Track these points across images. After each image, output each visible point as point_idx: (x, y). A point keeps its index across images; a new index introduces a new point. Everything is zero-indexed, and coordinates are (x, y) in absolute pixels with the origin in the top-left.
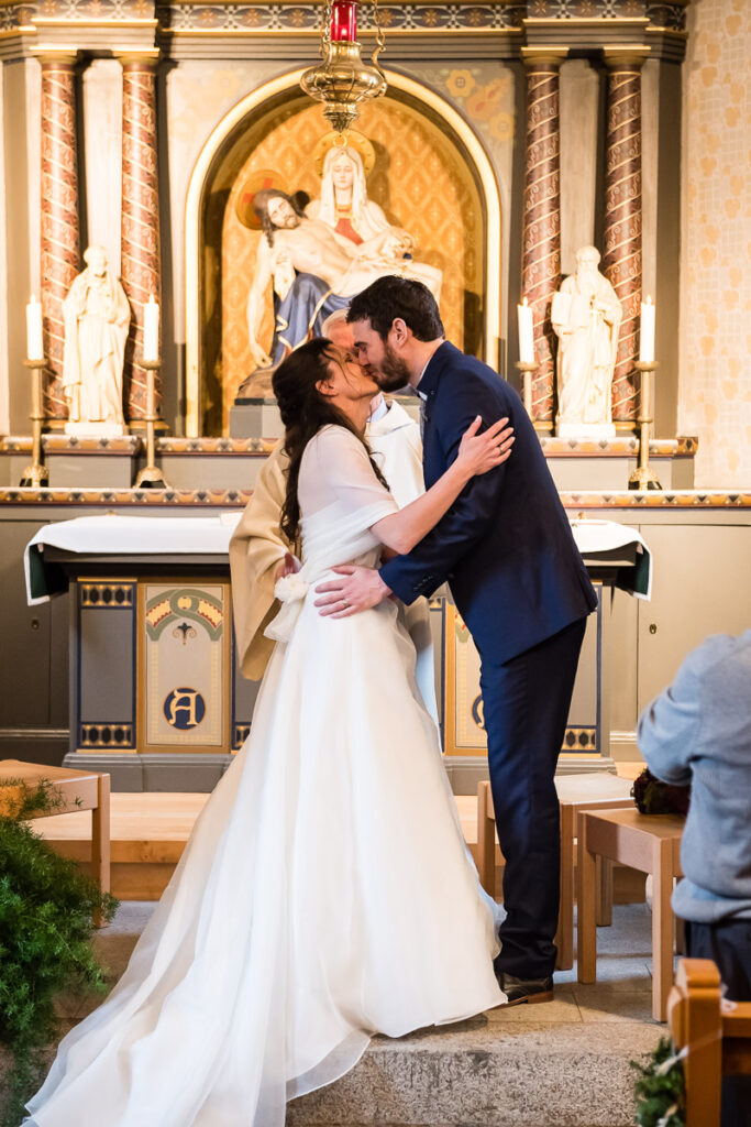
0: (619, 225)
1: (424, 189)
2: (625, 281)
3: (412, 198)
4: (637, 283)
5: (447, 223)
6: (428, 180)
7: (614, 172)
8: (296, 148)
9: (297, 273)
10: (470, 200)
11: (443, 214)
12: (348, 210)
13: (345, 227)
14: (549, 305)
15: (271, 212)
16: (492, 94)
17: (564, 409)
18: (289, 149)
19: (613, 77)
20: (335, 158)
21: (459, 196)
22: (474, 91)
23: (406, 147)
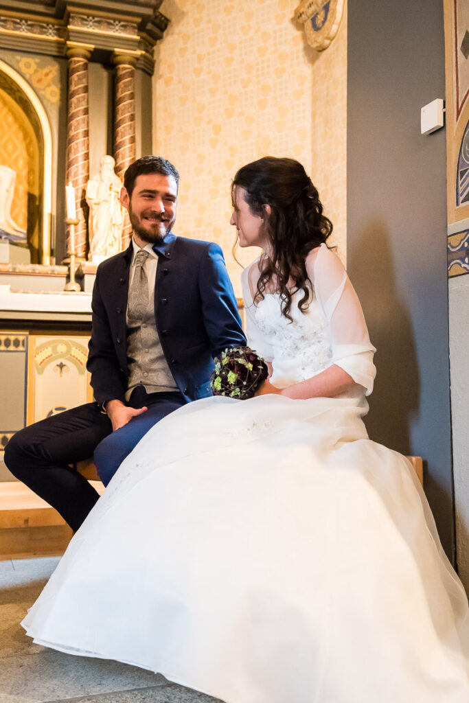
0: (124, 149)
1: (4, 132)
5: (17, 153)
6: (6, 127)
7: (120, 120)
10: (31, 141)
11: (15, 148)
14: (84, 192)
16: (47, 75)
17: (94, 249)
19: (119, 68)
21: (25, 139)
22: (36, 71)
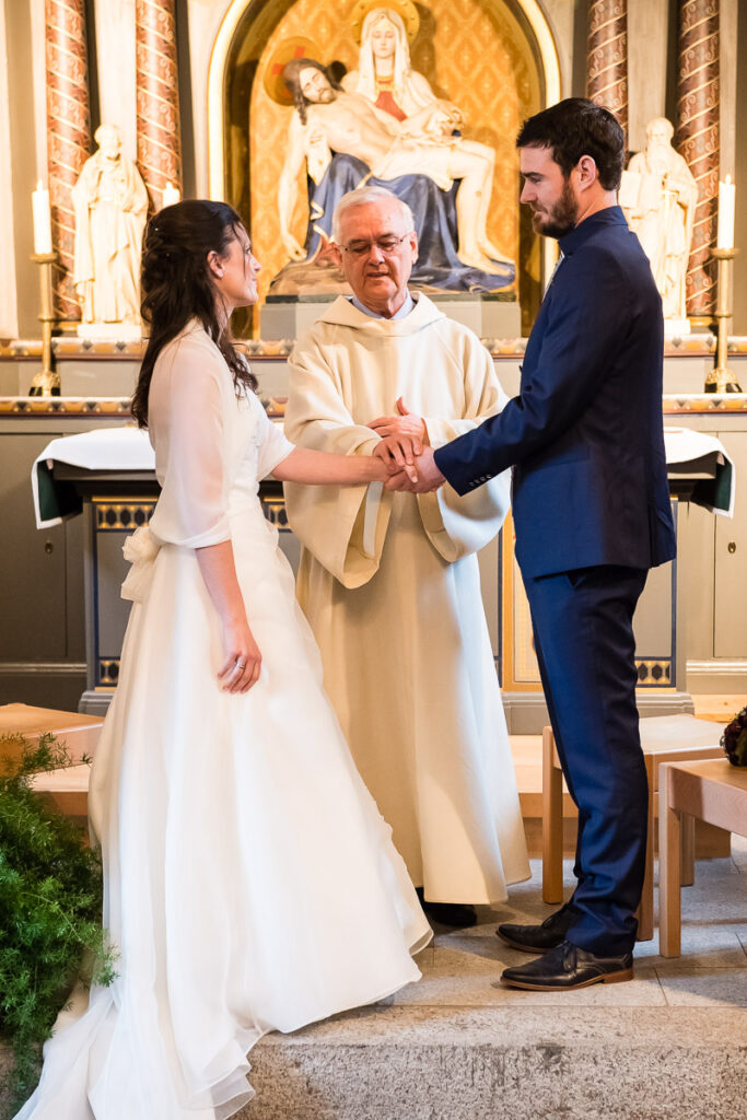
0: (694, 95)
1: (475, 57)
2: (701, 158)
3: (460, 67)
4: (714, 160)
5: (500, 96)
6: (479, 47)
7: (688, 34)
8: (331, 13)
9: (333, 153)
10: (526, 69)
11: (496, 86)
12: (389, 82)
13: (386, 101)
15: (303, 85)
18: (323, 13)
20: (375, 23)
21: (514, 65)
23: (453, 10)
